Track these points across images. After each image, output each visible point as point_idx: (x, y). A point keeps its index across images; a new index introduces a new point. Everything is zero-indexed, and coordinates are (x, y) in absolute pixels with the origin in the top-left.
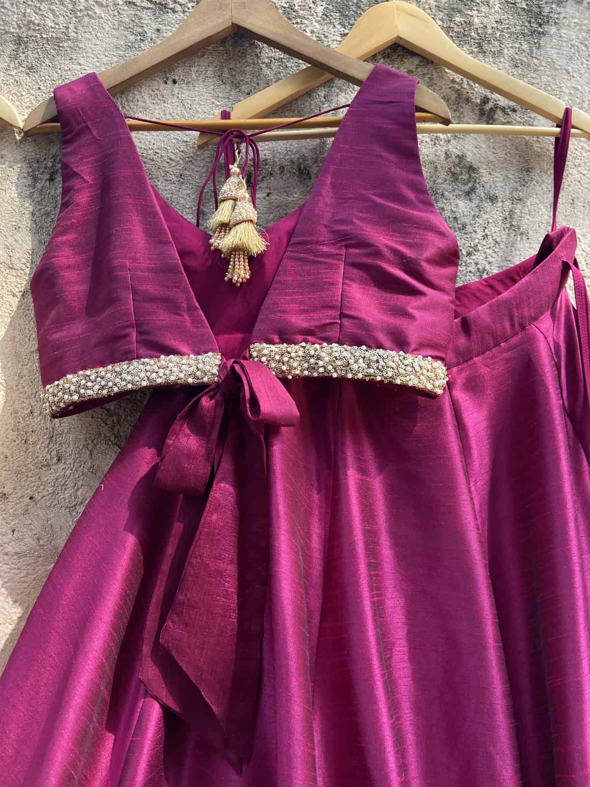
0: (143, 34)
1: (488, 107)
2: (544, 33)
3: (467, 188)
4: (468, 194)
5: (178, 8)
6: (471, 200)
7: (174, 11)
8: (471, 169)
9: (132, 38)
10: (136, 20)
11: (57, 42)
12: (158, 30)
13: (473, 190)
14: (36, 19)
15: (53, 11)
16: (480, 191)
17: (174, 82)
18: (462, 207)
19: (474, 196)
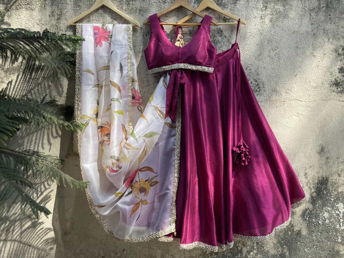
0: (161, 8)
1: (225, 19)
2: (237, 3)
3: (220, 35)
4: (221, 36)
5: (168, 2)
6: (221, 37)
7: (167, 3)
8: (222, 31)
9: (160, 9)
10: (160, 5)
11: (146, 10)
12: (164, 7)
13: (222, 35)
14: (143, 6)
15: (146, 4)
16: (223, 35)
17: (167, 17)
18: (220, 38)
19: (222, 36)
